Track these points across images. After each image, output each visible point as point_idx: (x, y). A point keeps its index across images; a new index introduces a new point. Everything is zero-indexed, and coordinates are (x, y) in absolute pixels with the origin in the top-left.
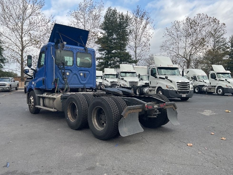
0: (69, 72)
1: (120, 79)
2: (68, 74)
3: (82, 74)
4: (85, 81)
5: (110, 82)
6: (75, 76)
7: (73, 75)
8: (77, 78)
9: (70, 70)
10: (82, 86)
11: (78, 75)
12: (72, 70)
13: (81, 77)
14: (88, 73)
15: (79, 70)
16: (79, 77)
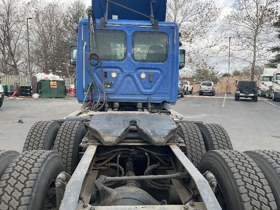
0: (116, 72)
1: (274, 82)
2: (114, 75)
3: (143, 76)
4: (150, 88)
5: (268, 86)
6: (129, 78)
7: (125, 77)
8: (133, 84)
9: (119, 68)
10: (145, 98)
11: (136, 77)
12: (122, 67)
13: (142, 80)
14: (157, 73)
15: (138, 67)
16: (138, 81)
